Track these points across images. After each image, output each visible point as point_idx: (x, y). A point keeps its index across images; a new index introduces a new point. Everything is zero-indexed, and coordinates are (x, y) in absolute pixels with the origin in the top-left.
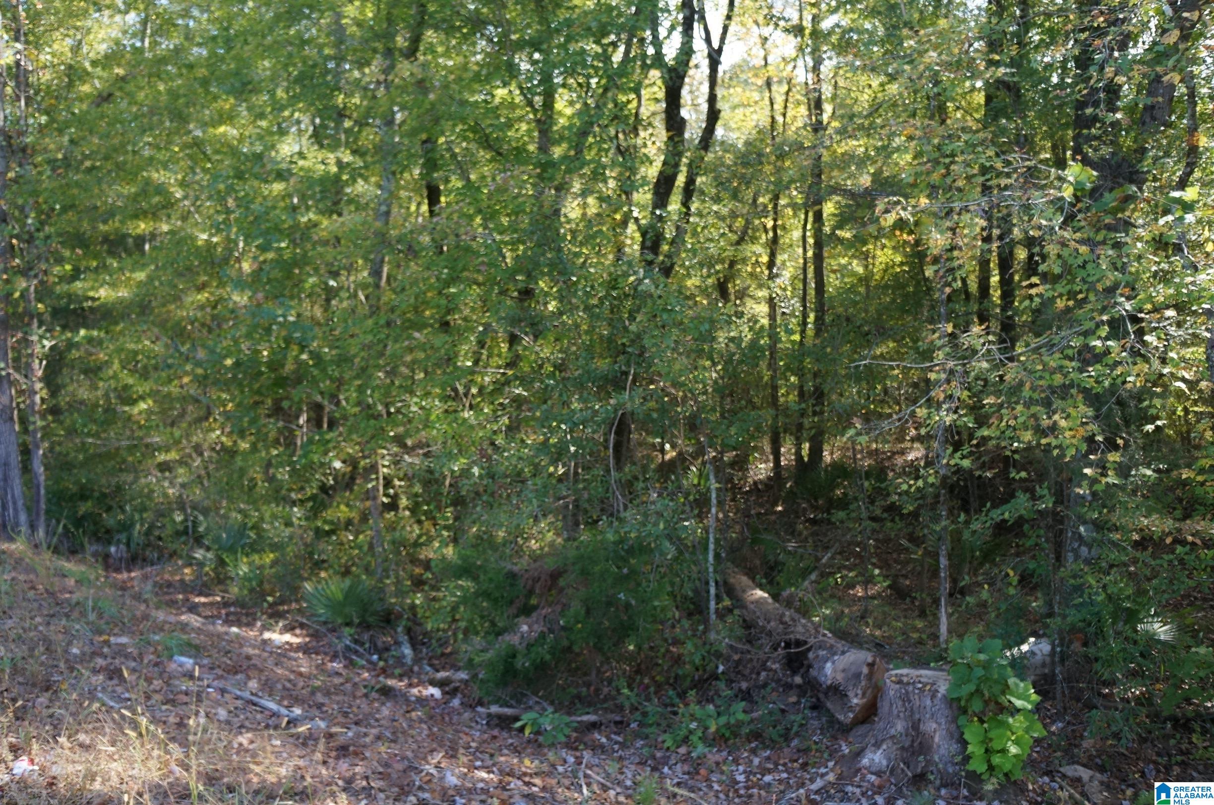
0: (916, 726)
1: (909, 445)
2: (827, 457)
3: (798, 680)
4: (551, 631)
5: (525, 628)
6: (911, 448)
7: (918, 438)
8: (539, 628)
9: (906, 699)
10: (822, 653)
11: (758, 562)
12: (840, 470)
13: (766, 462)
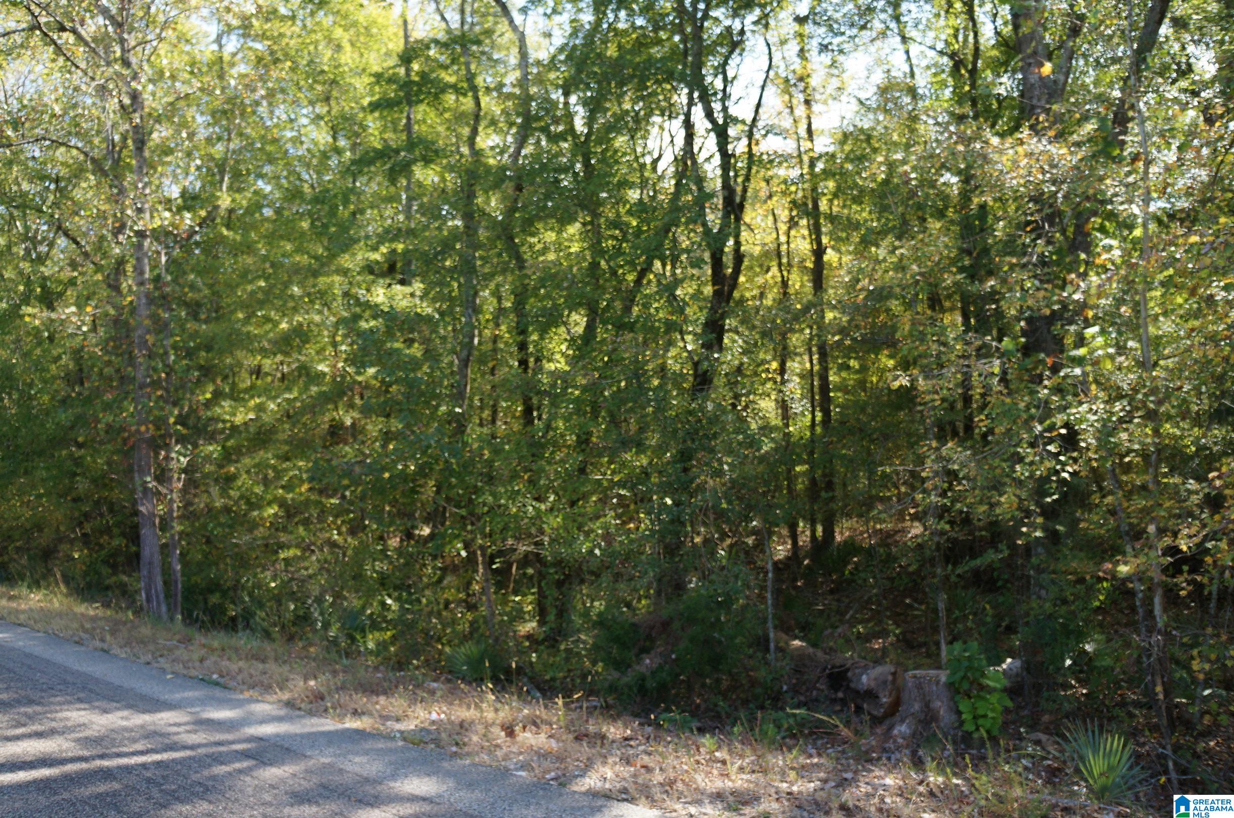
0: (927, 705)
1: (908, 523)
2: (838, 538)
3: (840, 695)
4: (666, 663)
5: (648, 661)
6: (912, 527)
7: (915, 517)
8: (658, 660)
9: (919, 687)
10: (857, 671)
11: (793, 622)
12: (851, 547)
13: (785, 543)
